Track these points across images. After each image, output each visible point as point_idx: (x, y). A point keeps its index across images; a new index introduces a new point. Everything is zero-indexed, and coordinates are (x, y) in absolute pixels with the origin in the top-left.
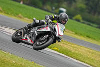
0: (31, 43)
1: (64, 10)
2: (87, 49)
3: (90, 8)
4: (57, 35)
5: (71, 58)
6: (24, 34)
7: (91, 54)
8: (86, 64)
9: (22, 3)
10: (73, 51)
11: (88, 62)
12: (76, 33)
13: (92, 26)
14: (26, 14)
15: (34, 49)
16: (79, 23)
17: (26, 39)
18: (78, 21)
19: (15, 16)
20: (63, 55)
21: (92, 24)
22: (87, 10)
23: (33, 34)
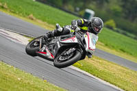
0: (51, 57)
1: (92, 12)
2: (120, 67)
3: (127, 11)
4: (87, 49)
5: (97, 78)
7: (124, 74)
8: (118, 88)
10: (101, 69)
11: (120, 85)
12: (106, 45)
13: (129, 36)
14: (40, 15)
15: (55, 66)
16: (111, 31)
17: (45, 52)
18: (110, 28)
19: (24, 16)
20: (87, 73)
21: (129, 34)
22: (123, 15)
23: (55, 45)
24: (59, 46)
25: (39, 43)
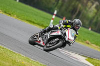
0: (43, 45)
6: (39, 37)
9: (90, 29)
14: (94, 40)
15: (45, 50)
17: (40, 41)
24: (49, 37)
25: (37, 36)
